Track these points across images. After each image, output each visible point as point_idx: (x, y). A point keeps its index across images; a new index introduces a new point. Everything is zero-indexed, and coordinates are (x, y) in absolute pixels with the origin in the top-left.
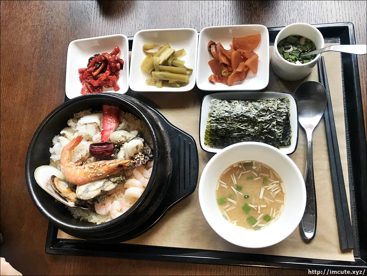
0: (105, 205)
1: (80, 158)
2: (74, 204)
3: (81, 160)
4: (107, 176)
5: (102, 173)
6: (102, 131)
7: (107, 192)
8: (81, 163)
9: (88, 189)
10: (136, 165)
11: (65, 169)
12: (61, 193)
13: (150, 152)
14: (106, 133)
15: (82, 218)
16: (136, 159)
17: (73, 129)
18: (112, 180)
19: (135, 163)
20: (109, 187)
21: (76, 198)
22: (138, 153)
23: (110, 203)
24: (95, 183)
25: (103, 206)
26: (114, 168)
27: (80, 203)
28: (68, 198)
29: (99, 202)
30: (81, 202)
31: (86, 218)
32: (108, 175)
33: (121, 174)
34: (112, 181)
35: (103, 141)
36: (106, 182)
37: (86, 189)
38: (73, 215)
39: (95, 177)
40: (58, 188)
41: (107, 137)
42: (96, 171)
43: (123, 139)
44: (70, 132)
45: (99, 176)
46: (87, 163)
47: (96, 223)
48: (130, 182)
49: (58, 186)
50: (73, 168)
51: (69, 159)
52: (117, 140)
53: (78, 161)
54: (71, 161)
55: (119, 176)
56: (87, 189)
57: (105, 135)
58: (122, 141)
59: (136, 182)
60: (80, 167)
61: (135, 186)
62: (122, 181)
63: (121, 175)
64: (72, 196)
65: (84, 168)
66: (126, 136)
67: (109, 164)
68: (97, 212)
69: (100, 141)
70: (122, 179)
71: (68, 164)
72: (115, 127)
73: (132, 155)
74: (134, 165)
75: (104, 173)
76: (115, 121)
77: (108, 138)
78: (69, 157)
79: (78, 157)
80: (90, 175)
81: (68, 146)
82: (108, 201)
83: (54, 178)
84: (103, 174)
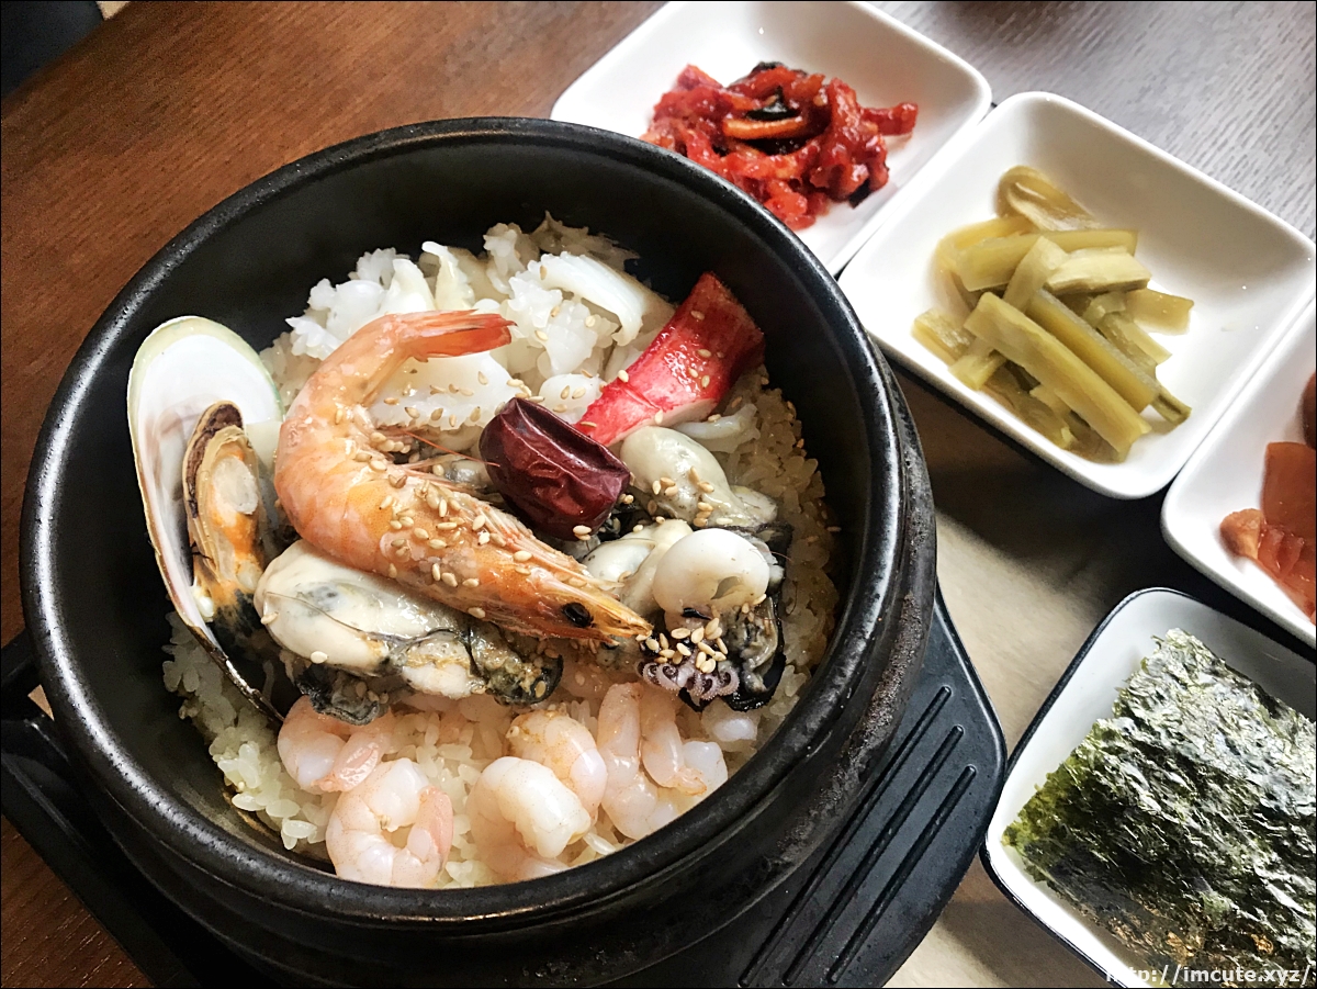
0: (346, 738)
1: (418, 424)
2: (210, 613)
3: (418, 432)
4: (471, 611)
5: (460, 578)
6: (619, 381)
7: (406, 686)
8: (405, 450)
9: (330, 600)
10: (653, 669)
11: (309, 421)
12: (196, 512)
13: (760, 659)
14: (629, 403)
15: (193, 712)
16: (673, 643)
17: (491, 274)
18: (482, 647)
19: (650, 656)
20: (439, 672)
21: (239, 594)
22: (705, 619)
23: (376, 755)
24: (389, 596)
25: (334, 739)
26: (542, 599)
27: (241, 636)
28: (208, 563)
29: (328, 701)
30: (248, 633)
31: (214, 725)
32: (480, 613)
33: (543, 655)
34: (477, 654)
35: (586, 429)
36: (439, 635)
37: (326, 589)
38: (167, 664)
39: (415, 568)
40: (202, 477)
41: (617, 428)
42: (439, 543)
43: (686, 496)
44: (465, 278)
45: (433, 580)
46: (430, 470)
47: (233, 791)
48: (559, 730)
49: (210, 475)
50: (349, 443)
51: (364, 385)
52: (651, 477)
53: (398, 427)
54: (367, 402)
55: (525, 659)
56: (324, 593)
57: (615, 414)
58: (669, 499)
59: (584, 755)
60: (381, 463)
61: (566, 778)
62: (519, 691)
63: (539, 663)
64: (235, 570)
65: (400, 485)
66: (710, 487)
67: (533, 560)
68: (284, 743)
69: (570, 419)
70: (526, 685)
71: (342, 410)
72: (687, 406)
73: (673, 604)
74: (642, 666)
75: (471, 588)
76: (706, 381)
77: (620, 436)
78: (372, 379)
79: (415, 407)
80: (400, 538)
81: (410, 323)
82: (373, 736)
83: (228, 421)
84: (460, 584)
